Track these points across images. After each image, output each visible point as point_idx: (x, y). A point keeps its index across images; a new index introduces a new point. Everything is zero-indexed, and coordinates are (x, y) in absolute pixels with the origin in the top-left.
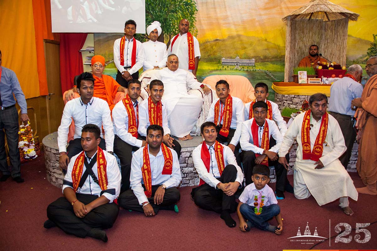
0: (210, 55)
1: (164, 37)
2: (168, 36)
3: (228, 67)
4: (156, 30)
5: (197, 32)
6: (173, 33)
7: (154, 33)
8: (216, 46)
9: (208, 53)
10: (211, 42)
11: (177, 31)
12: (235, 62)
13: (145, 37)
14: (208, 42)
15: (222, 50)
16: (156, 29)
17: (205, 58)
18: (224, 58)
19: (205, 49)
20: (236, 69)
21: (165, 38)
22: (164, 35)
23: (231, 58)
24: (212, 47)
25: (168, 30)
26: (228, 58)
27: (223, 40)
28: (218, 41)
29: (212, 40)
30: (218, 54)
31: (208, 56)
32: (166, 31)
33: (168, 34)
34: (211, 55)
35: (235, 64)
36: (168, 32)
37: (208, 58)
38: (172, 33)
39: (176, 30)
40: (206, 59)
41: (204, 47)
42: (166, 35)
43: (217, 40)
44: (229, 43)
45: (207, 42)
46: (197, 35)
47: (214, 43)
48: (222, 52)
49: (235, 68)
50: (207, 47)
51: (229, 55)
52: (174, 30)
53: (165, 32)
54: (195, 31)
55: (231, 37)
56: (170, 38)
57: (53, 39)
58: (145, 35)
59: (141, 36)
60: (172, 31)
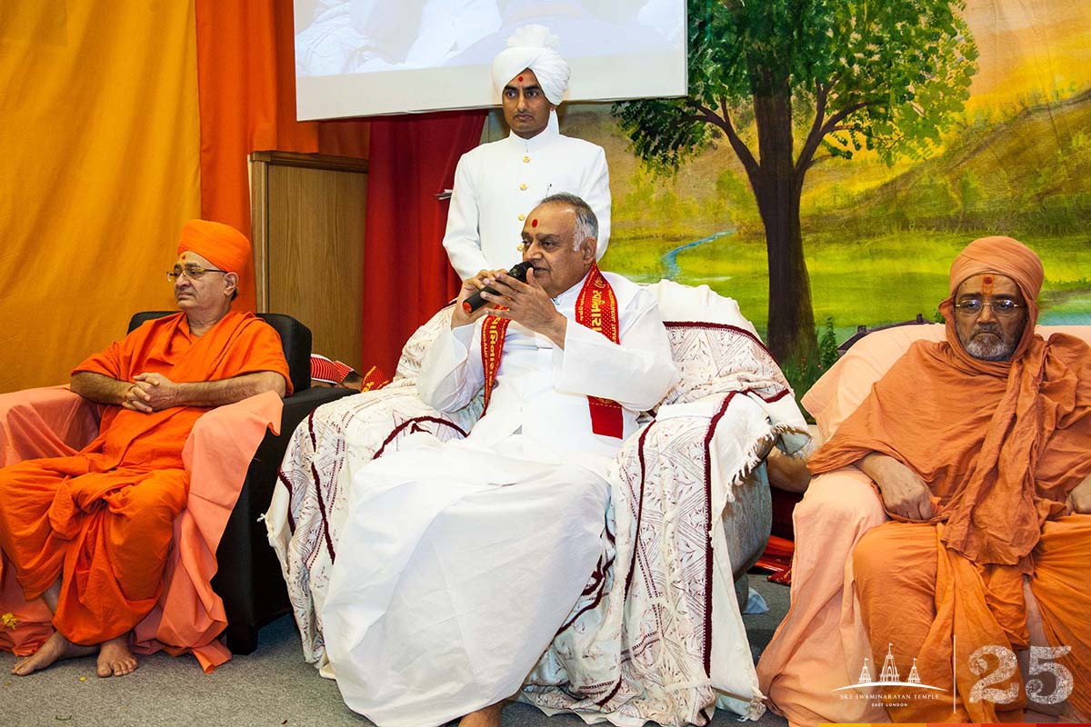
0: (1048, 193)
1: (793, 106)
2: (811, 96)
4: (526, 76)
5: (972, 55)
6: (836, 78)
7: (518, 95)
9: (1041, 180)
10: (1058, 106)
11: (856, 68)
13: (699, 113)
14: (1039, 109)
16: (528, 70)
17: (1022, 210)
19: (1016, 153)
21: (795, 113)
22: (790, 95)
24: (1064, 141)
25: (809, 66)
29: (1067, 96)
31: (1040, 197)
32: (803, 73)
33: (809, 87)
34: (1058, 190)
36: (809, 75)
37: (1038, 210)
38: (830, 80)
39: (851, 61)
40: (1025, 215)
41: (1015, 143)
42: (799, 94)
45: (1029, 114)
46: (973, 72)
47: (1074, 114)
50: (1034, 143)
52: (843, 61)
53: (798, 79)
56: (821, 110)
57: (315, 150)
58: (697, 105)
59: (680, 110)
60: (833, 68)
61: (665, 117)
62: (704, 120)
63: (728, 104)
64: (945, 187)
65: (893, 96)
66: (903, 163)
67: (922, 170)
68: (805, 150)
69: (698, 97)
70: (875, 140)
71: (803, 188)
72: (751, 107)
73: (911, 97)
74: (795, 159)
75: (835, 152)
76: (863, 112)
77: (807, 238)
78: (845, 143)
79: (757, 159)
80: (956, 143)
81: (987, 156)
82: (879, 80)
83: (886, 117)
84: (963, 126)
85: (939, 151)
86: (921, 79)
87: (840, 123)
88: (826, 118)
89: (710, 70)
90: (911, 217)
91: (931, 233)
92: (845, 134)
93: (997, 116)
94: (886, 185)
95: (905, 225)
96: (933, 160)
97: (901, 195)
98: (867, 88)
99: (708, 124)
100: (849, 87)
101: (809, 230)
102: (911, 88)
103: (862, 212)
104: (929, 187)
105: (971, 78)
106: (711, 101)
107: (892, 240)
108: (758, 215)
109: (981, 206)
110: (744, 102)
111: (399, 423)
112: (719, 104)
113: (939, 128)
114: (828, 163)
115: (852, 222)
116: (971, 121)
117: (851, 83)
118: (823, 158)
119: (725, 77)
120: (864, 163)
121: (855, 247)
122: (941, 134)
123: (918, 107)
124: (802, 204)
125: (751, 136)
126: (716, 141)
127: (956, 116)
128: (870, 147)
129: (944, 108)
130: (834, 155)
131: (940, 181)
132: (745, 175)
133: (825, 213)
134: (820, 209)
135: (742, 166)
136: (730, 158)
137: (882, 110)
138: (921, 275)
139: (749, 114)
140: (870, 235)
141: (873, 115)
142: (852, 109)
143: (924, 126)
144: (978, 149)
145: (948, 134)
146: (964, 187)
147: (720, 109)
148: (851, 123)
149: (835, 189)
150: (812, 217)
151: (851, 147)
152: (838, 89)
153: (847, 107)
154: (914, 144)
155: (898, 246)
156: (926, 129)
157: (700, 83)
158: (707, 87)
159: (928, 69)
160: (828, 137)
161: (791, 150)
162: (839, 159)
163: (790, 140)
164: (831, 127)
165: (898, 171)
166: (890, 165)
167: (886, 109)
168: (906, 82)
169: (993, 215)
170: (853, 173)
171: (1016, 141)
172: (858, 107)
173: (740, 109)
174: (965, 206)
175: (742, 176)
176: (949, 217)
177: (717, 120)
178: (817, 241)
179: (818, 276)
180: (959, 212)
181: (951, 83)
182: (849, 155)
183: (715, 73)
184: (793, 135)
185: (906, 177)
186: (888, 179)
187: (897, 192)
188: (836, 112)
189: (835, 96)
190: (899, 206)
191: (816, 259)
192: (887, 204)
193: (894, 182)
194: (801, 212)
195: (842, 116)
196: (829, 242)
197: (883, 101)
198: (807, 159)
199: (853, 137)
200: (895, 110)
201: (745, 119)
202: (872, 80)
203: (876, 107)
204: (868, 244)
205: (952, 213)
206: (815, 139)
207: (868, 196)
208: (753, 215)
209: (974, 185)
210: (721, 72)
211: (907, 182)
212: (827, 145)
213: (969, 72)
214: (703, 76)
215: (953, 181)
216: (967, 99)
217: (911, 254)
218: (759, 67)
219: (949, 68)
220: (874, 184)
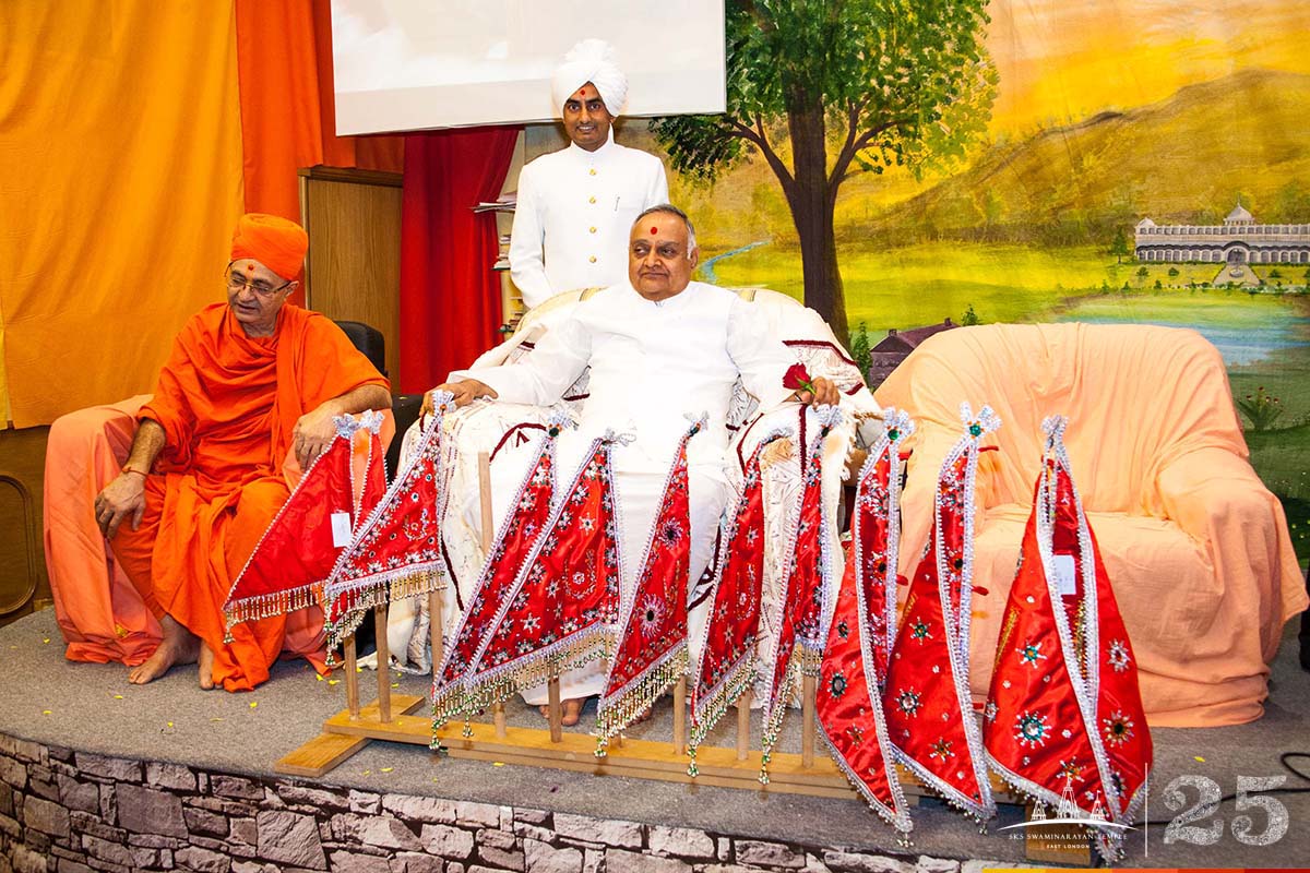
0: (1063, 207)
1: (826, 123)
2: (843, 114)
3: (1173, 273)
4: (587, 90)
5: (993, 80)
6: (867, 98)
8: (1100, 151)
9: (1056, 196)
10: (1071, 129)
11: (886, 89)
12: (1222, 240)
13: (735, 129)
14: (1054, 131)
15: (1142, 174)
16: (589, 84)
17: (1039, 223)
18: (1149, 223)
19: (1034, 170)
20: (1230, 285)
21: (828, 130)
22: (823, 113)
23: (1196, 217)
24: (1077, 161)
25: (841, 86)
26: (1178, 217)
27: (1149, 116)
28: (1114, 122)
29: (1079, 119)
30: (1112, 201)
31: (1055, 211)
32: (836, 92)
33: (841, 106)
34: (1071, 205)
35: (1216, 256)
36: (842, 95)
37: (1053, 223)
38: (862, 99)
39: (881, 83)
40: (1042, 228)
41: (1032, 162)
42: (832, 112)
43: (1108, 116)
44: (1183, 128)
45: (1046, 135)
46: (996, 96)
47: (1085, 136)
48: (1136, 186)
49: (1224, 279)
50: (1050, 162)
51: (1180, 204)
52: (874, 82)
53: (831, 98)
54: (981, 80)
55: (1197, 94)
56: (853, 127)
57: (353, 165)
58: (734, 121)
59: (716, 126)
60: (864, 88)
61: (702, 132)
62: (740, 136)
63: (763, 121)
64: (970, 200)
65: (922, 116)
66: (932, 178)
67: (949, 184)
68: (838, 164)
69: (734, 114)
70: (904, 157)
71: (837, 200)
72: (786, 124)
73: (938, 117)
74: (828, 173)
75: (866, 167)
76: (893, 130)
77: (840, 248)
78: (876, 159)
79: (792, 173)
80: (980, 161)
81: (1008, 173)
82: (909, 101)
83: (916, 136)
84: (986, 144)
85: (965, 167)
86: (947, 101)
87: (871, 140)
88: (858, 136)
89: (746, 88)
90: (939, 228)
91: (959, 243)
92: (876, 151)
93: (1017, 137)
94: (916, 198)
95: (934, 236)
96: (959, 176)
97: (930, 207)
98: (897, 108)
99: (744, 139)
100: (879, 108)
101: (842, 240)
102: (938, 109)
103: (892, 223)
104: (956, 201)
105: (994, 101)
106: (746, 118)
107: (922, 249)
108: (793, 226)
109: (1003, 219)
110: (779, 119)
111: (507, 430)
112: (754, 120)
113: (964, 146)
114: (861, 177)
115: (884, 232)
116: (994, 141)
117: (882, 103)
118: (855, 173)
119: (760, 95)
120: (895, 178)
121: (885, 256)
122: (966, 151)
123: (945, 127)
124: (835, 215)
125: (786, 152)
126: (751, 156)
127: (980, 135)
128: (900, 163)
129: (969, 129)
130: (865, 170)
131: (965, 196)
132: (780, 188)
133: (857, 225)
134: (853, 221)
135: (777, 180)
136: (765, 172)
137: (911, 129)
138: (949, 281)
139: (784, 130)
140: (899, 245)
141: (903, 133)
142: (882, 128)
143: (951, 144)
144: (1002, 166)
145: (973, 152)
146: (988, 201)
147: (755, 125)
148: (882, 141)
149: (867, 202)
150: (845, 228)
151: (882, 162)
152: (869, 108)
153: (878, 126)
154: (941, 161)
155: (927, 255)
156: (951, 147)
157: (736, 101)
158: (743, 104)
159: (954, 92)
160: (860, 153)
161: (824, 165)
162: (870, 173)
163: (824, 156)
164: (862, 144)
165: (926, 186)
166: (919, 179)
167: (916, 128)
168: (933, 103)
169: (1015, 227)
170: (885, 186)
171: (1035, 159)
172: (888, 125)
173: (775, 126)
174: (989, 219)
175: (777, 188)
176: (974, 228)
177: (752, 136)
178: (850, 250)
179: (851, 283)
180: (984, 224)
181: (975, 106)
182: (880, 170)
183: (750, 91)
184: (827, 151)
185: (935, 191)
186: (917, 193)
187: (926, 205)
188: (867, 130)
189: (866, 115)
190: (928, 218)
191: (849, 266)
192: (917, 215)
193: (922, 196)
194: (834, 224)
195: (873, 134)
196: (862, 251)
197: (913, 120)
198: (840, 173)
199: (884, 153)
200: (924, 129)
201: (780, 135)
202: (902, 101)
203: (906, 125)
204: (898, 253)
205: (977, 225)
206: (848, 154)
207: (898, 209)
208: (788, 226)
209: (997, 199)
210: (756, 91)
211: (935, 196)
212: (859, 160)
213: (991, 95)
214: (738, 94)
215: (978, 195)
216: (989, 120)
217: (939, 262)
218: (793, 87)
219: (972, 91)
220: (905, 197)
